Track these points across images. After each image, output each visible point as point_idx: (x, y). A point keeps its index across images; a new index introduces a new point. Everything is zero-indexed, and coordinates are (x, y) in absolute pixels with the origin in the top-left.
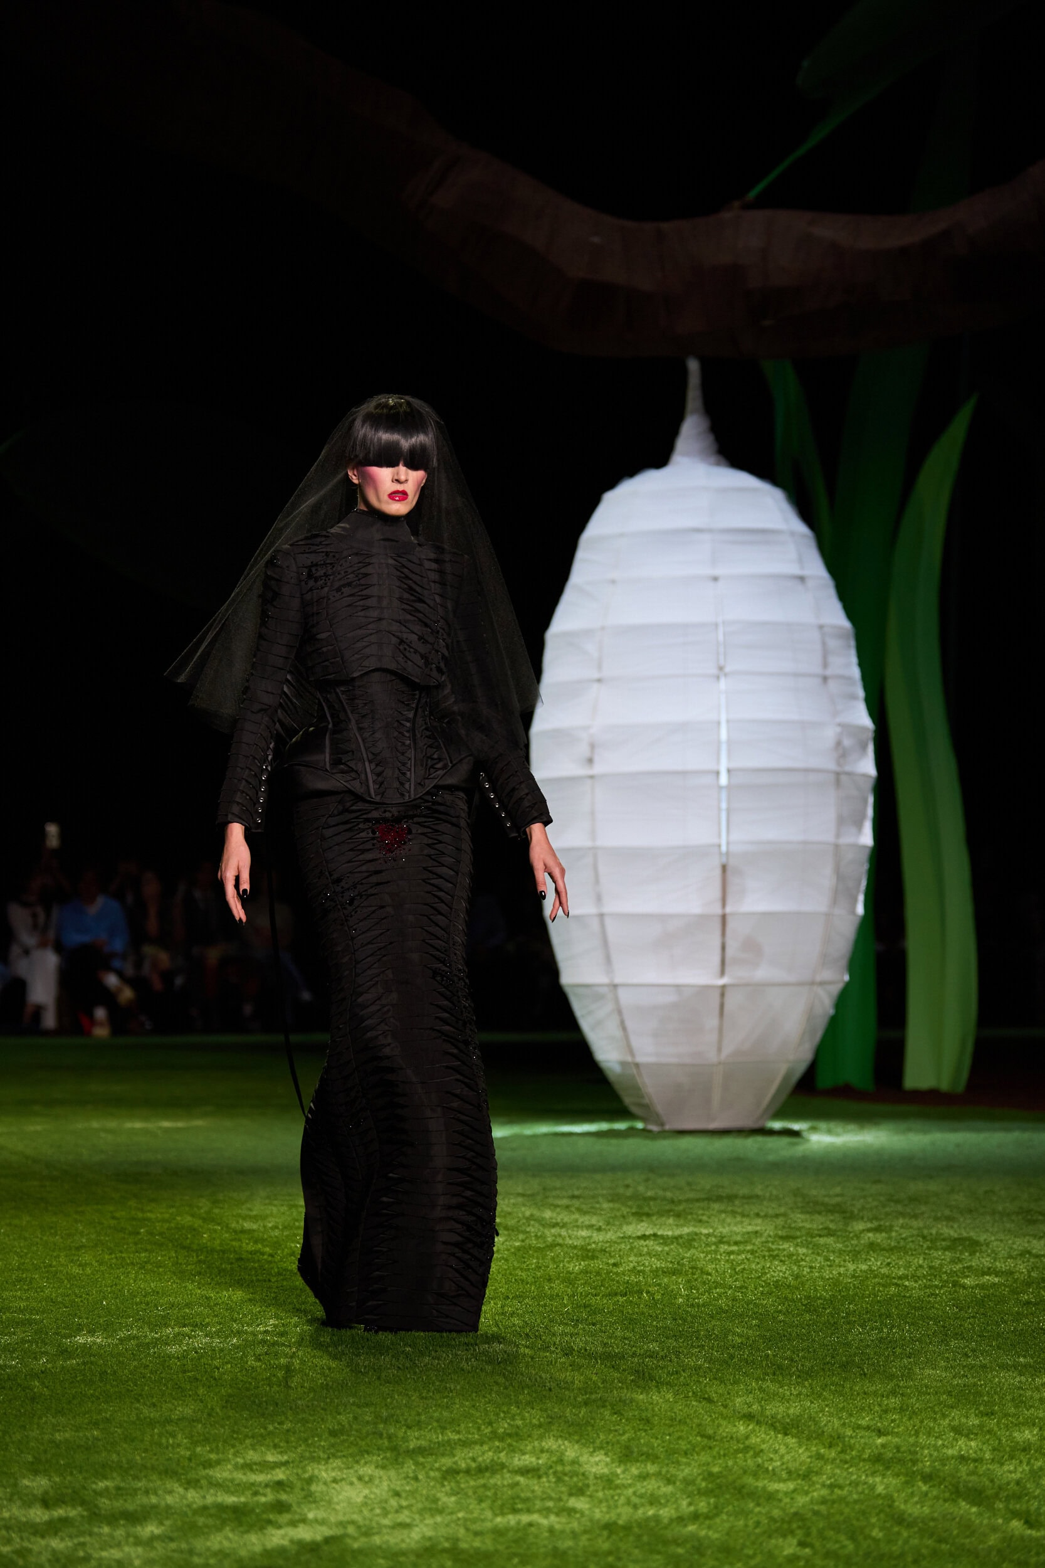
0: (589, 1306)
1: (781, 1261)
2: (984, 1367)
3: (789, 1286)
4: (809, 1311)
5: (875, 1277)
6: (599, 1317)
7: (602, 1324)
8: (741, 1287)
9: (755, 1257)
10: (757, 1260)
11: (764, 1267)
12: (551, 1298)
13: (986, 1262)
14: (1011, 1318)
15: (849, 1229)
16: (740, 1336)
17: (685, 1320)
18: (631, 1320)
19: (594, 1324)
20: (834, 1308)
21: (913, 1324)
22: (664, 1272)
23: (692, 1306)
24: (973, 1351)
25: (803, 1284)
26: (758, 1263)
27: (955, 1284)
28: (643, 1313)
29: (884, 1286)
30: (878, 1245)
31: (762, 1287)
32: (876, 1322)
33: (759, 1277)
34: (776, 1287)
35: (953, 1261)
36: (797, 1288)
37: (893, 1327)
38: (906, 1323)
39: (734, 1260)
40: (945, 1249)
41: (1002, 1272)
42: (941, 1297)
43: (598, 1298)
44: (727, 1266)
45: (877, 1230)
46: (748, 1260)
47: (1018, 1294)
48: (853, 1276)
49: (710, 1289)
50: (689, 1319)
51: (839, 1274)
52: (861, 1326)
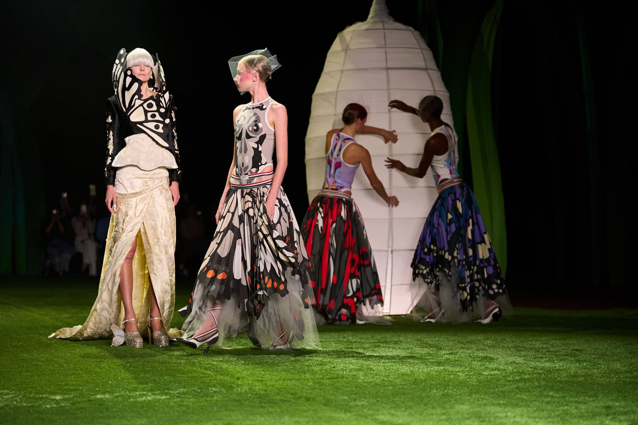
0: (320, 383)
1: (406, 366)
2: (485, 405)
3: (407, 375)
4: (414, 384)
5: (446, 371)
6: (323, 387)
7: (324, 390)
8: (387, 376)
9: (395, 364)
10: (396, 365)
11: (398, 368)
12: (304, 379)
13: (495, 366)
14: (501, 386)
15: (439, 353)
16: (383, 393)
17: (360, 388)
18: (337, 388)
19: (321, 390)
20: (425, 383)
21: (458, 389)
22: (355, 370)
23: (365, 383)
24: (482, 398)
25: (414, 374)
26: (396, 367)
27: (479, 374)
28: (343, 386)
29: (448, 375)
30: (450, 359)
31: (396, 375)
32: (442, 388)
33: (395, 372)
34: (402, 375)
35: (481, 366)
36: (411, 376)
37: (449, 390)
38: (455, 388)
39: (386, 365)
40: (479, 361)
41: (501, 370)
42: (473, 379)
43: (325, 380)
44: (382, 367)
45: (451, 354)
46: (392, 365)
47: (506, 377)
48: (436, 371)
49: (373, 376)
50: (362, 387)
51: (431, 370)
52: (435, 390)
